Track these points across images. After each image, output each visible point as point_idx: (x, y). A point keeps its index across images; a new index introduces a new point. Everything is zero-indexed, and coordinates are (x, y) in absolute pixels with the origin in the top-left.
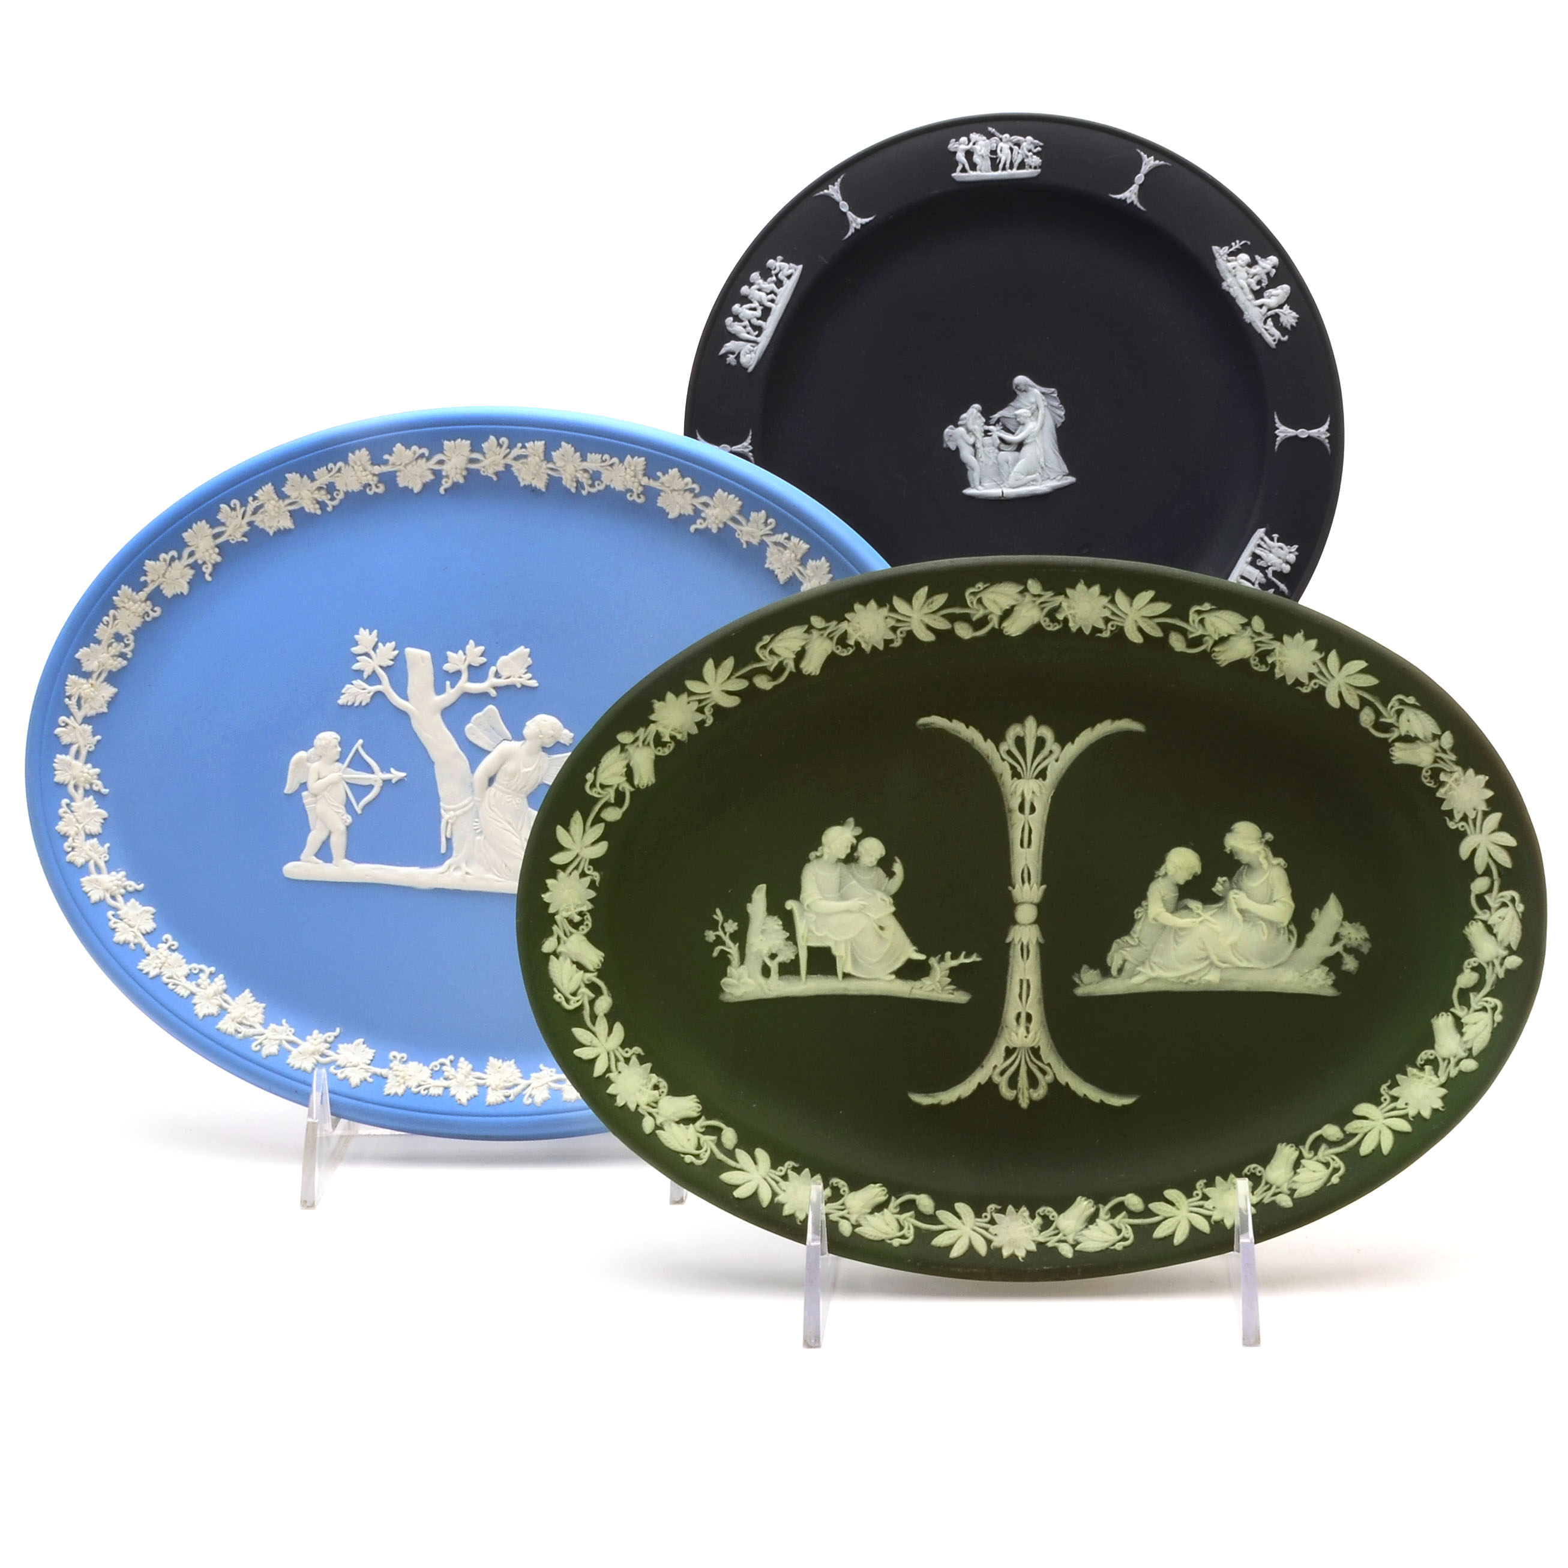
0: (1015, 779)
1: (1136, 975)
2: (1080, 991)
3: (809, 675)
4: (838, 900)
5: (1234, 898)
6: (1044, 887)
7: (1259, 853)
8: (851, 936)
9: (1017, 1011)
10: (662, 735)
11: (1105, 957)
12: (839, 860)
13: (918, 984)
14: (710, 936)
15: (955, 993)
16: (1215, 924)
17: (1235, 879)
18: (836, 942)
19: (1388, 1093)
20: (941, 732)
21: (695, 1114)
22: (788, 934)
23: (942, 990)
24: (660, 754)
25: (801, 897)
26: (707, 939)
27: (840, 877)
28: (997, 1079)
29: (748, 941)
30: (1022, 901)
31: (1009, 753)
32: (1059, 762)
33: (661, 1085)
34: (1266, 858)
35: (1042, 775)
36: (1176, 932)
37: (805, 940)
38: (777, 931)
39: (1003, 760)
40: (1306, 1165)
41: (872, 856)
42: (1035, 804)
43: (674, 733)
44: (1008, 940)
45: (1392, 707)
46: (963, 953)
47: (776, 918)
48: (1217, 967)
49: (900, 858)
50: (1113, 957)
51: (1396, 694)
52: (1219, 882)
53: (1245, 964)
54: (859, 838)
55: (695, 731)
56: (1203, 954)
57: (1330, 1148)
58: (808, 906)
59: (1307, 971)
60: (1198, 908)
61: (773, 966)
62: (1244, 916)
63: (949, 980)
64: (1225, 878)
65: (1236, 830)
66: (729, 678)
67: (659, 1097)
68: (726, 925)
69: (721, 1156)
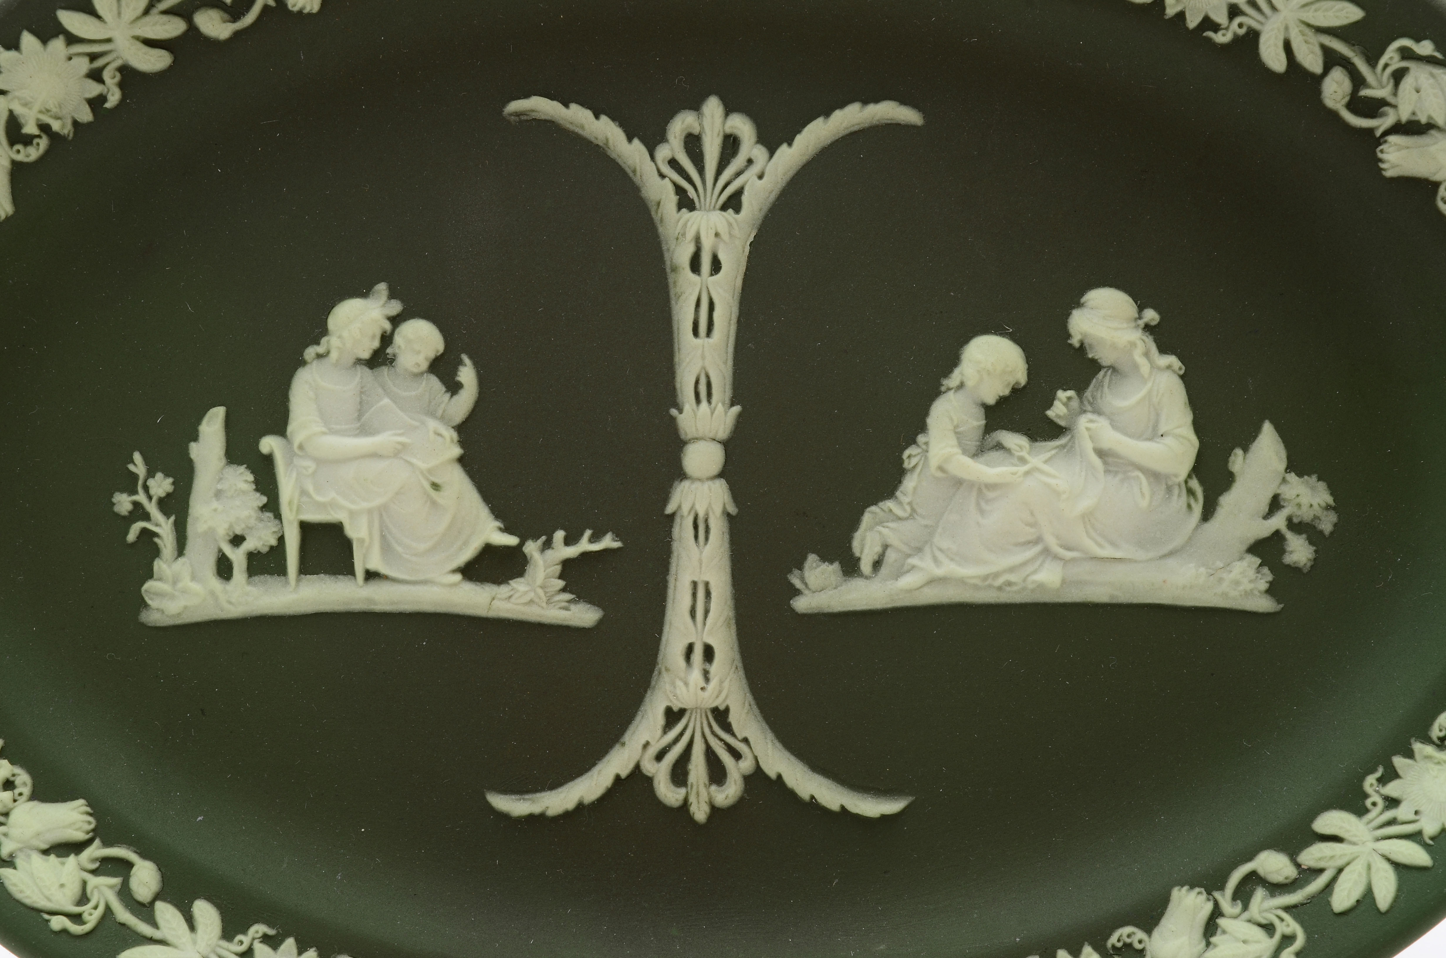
0: (684, 210)
1: (908, 571)
2: (802, 604)
3: (300, 12)
4: (356, 436)
5: (1088, 429)
6: (737, 409)
7: (1133, 345)
8: (378, 502)
9: (685, 643)
10: (22, 121)
11: (849, 540)
12: (359, 361)
13: (503, 590)
14: (123, 503)
15: (573, 607)
16: (1054, 477)
17: (1088, 393)
18: (352, 514)
19: (1377, 792)
20: (550, 126)
21: (80, 836)
22: (264, 499)
23: (548, 602)
24: (20, 158)
25: (290, 429)
26: (116, 509)
27: (361, 393)
28: (649, 767)
29: (190, 511)
30: (695, 435)
31: (673, 163)
32: (765, 179)
33: (18, 781)
34: (1147, 354)
35: (734, 203)
36: (980, 490)
37: (295, 508)
38: (244, 492)
39: (662, 176)
40: (1228, 929)
41: (419, 352)
42: (722, 257)
43: (46, 119)
44: (669, 509)
45: (1386, 66)
46: (588, 533)
47: (242, 469)
48: (1056, 557)
49: (471, 358)
50: (863, 539)
51: (1394, 39)
52: (1060, 400)
53: (1108, 552)
54: (396, 321)
55: (86, 116)
56: (1030, 533)
57: (1273, 895)
58: (301, 447)
59: (1222, 565)
60: (1021, 447)
61: (238, 557)
62: (1105, 463)
63: (561, 583)
64: (1070, 393)
65: (1090, 304)
66: (146, 12)
67: (11, 804)
68: (151, 483)
69: (123, 915)
